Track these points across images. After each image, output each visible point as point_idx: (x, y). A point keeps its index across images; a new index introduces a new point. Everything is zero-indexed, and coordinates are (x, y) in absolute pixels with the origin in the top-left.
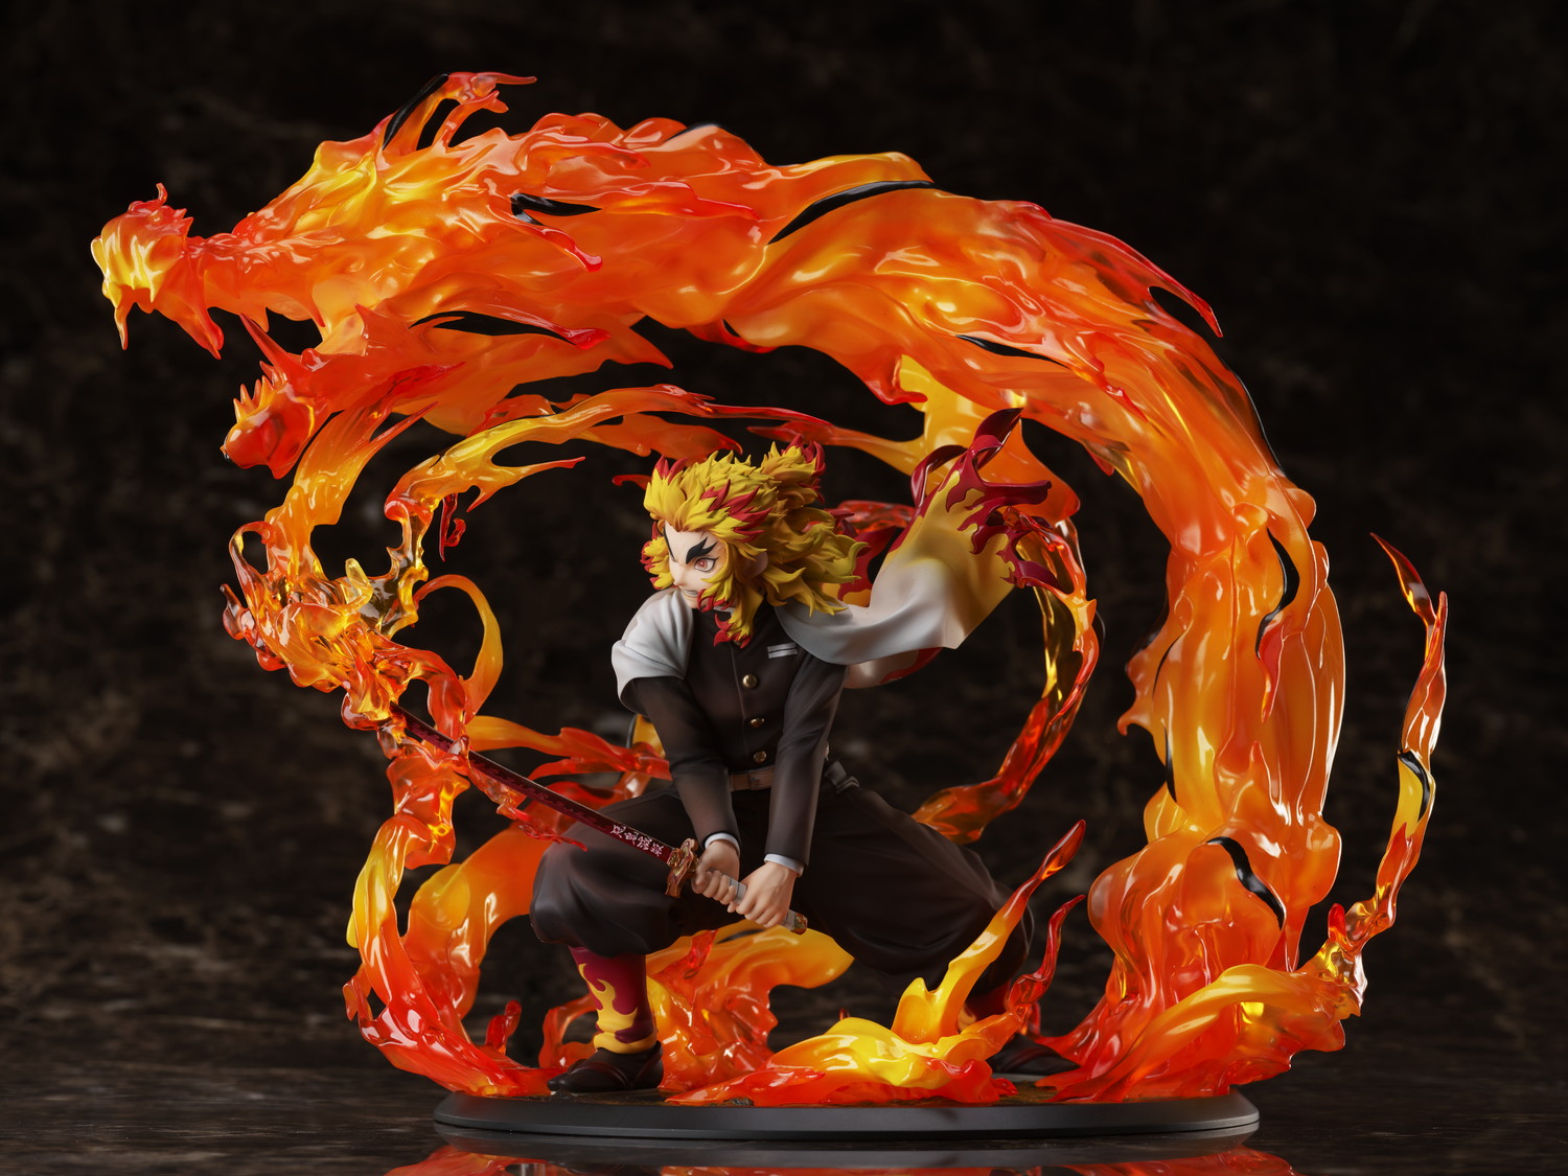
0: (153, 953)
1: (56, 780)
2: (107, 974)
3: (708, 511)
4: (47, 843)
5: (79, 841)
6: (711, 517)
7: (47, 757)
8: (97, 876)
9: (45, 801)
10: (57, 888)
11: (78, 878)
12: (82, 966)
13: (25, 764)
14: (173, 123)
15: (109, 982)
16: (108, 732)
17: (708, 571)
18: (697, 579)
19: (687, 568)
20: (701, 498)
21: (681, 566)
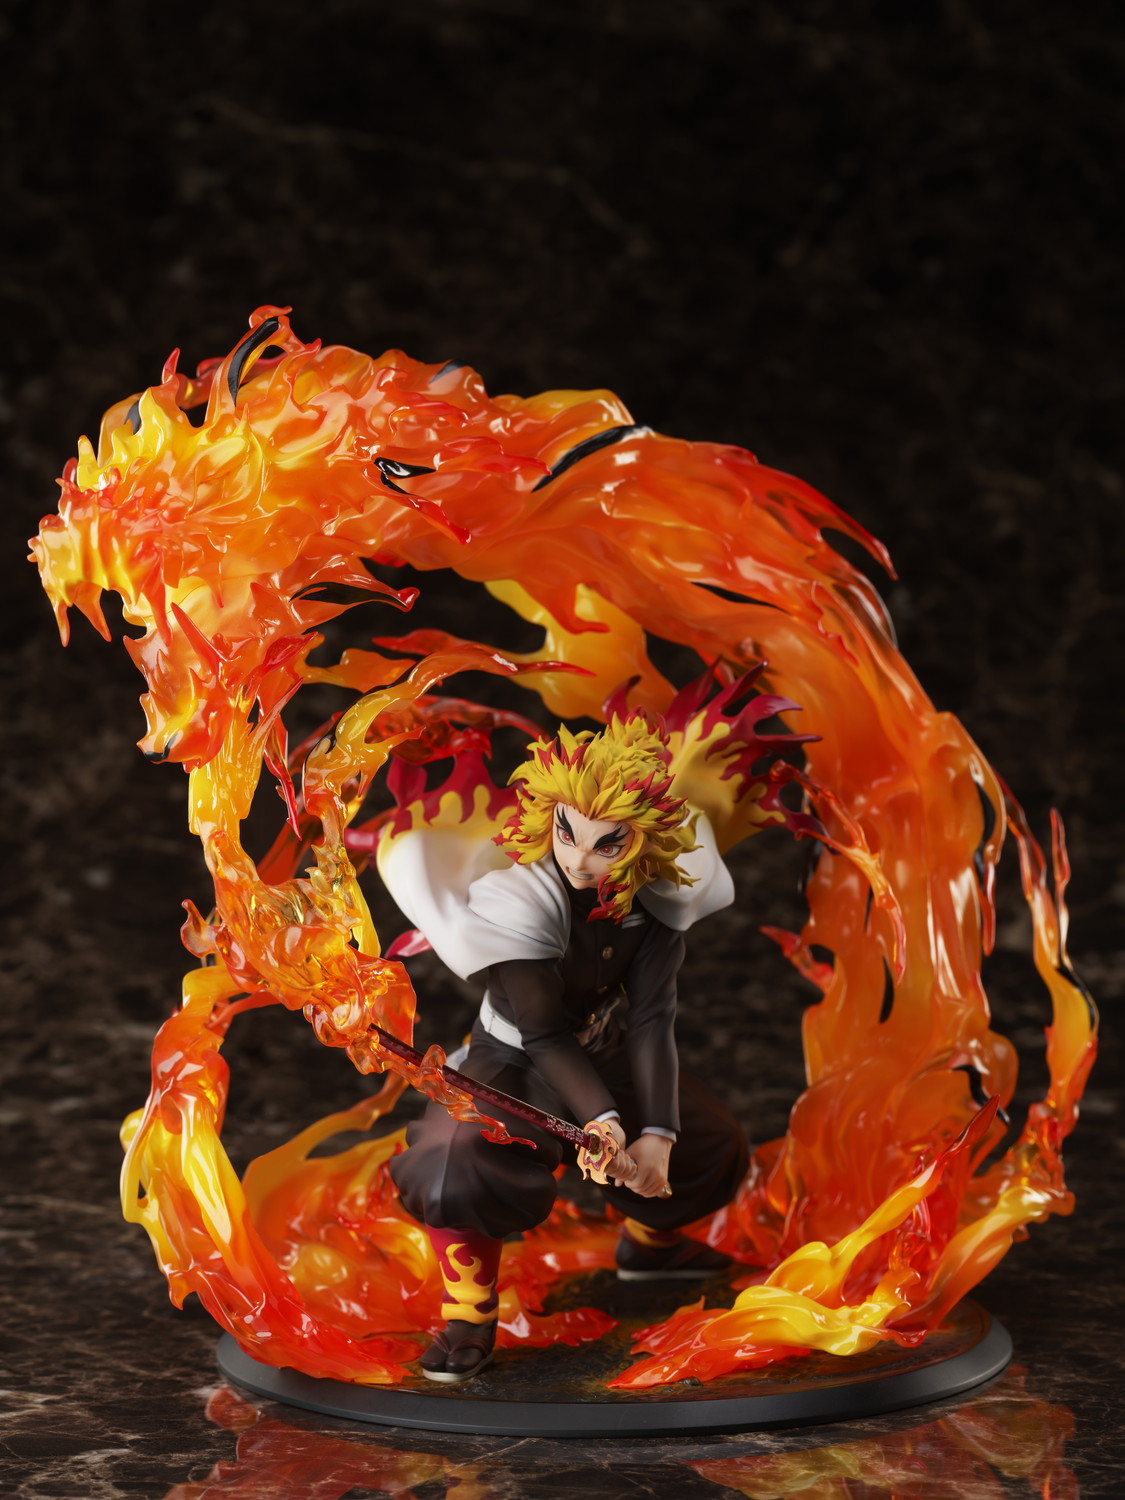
0: (113, 1034)
1: (51, 830)
2: (65, 1062)
3: (635, 803)
4: (34, 899)
5: (63, 898)
6: (636, 809)
7: (43, 802)
8: (77, 940)
9: (36, 852)
10: (35, 953)
11: (57, 942)
12: (42, 1053)
13: (23, 809)
14: (187, 130)
15: (63, 1073)
16: (102, 775)
17: (612, 857)
18: (601, 864)
19: (589, 853)
20: (624, 789)
21: (582, 851)
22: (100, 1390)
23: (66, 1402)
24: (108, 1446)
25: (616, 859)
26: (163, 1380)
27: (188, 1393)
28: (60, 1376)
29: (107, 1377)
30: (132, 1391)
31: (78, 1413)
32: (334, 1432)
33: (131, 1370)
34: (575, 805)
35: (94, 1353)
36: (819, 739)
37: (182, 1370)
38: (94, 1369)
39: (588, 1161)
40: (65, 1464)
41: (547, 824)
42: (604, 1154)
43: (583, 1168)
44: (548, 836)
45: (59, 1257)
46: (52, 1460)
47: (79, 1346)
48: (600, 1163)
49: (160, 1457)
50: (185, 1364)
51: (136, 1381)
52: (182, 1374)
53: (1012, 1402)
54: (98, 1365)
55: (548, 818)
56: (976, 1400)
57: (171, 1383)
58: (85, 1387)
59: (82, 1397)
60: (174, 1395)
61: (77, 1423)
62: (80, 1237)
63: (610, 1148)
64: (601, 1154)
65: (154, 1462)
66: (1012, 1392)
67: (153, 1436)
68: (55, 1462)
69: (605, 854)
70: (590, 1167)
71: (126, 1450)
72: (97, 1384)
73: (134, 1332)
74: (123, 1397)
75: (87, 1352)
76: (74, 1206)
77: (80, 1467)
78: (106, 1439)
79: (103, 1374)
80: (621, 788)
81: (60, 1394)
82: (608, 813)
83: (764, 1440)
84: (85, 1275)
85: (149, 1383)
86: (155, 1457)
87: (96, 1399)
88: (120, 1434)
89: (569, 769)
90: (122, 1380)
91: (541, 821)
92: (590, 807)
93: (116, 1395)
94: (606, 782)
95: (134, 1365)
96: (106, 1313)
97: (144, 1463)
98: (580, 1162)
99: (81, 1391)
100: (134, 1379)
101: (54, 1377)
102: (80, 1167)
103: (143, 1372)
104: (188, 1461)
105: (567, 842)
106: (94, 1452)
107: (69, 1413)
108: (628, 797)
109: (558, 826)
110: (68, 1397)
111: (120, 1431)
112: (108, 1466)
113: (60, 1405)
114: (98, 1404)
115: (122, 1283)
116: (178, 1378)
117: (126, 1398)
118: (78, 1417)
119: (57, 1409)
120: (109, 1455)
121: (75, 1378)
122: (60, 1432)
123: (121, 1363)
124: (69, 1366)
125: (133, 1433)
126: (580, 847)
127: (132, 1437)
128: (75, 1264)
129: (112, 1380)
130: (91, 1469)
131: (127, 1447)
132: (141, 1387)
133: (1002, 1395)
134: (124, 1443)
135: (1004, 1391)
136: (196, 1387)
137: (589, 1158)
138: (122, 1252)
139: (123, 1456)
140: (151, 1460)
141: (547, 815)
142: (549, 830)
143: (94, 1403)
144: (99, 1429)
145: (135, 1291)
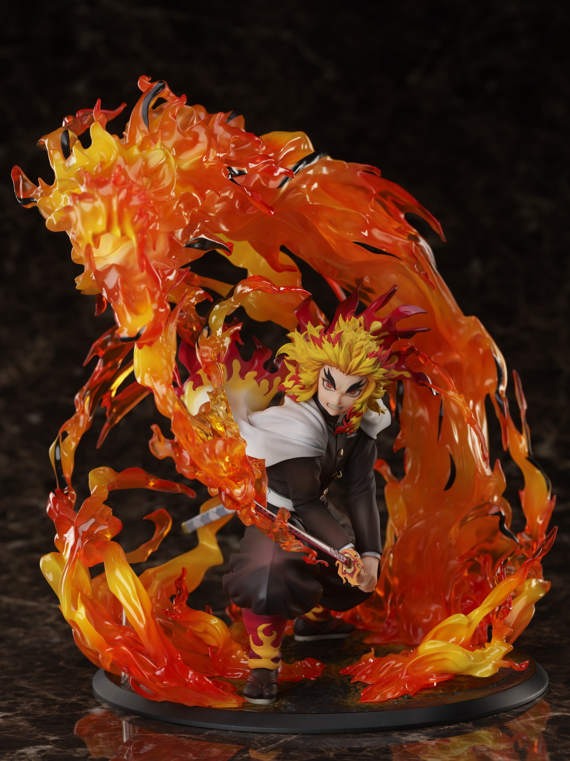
3: (373, 365)
17: (355, 396)
18: (348, 401)
19: (343, 395)
20: (367, 357)
21: (339, 393)
22: (34, 709)
23: (15, 717)
24: (39, 744)
25: (357, 398)
26: (70, 704)
27: (85, 711)
28: (11, 701)
29: (39, 702)
30: (53, 710)
31: (22, 723)
32: (172, 735)
33: (53, 697)
34: (338, 367)
35: (31, 687)
36: (429, 330)
37: (82, 697)
38: (31, 697)
39: (345, 573)
40: (14, 755)
41: (316, 378)
42: (355, 568)
43: (342, 576)
44: (315, 386)
45: (12, 631)
46: (6, 752)
47: (23, 684)
48: (353, 573)
49: (70, 751)
50: (84, 694)
51: (55, 704)
52: (82, 700)
53: (566, 716)
54: (34, 694)
55: (317, 375)
56: (544, 715)
57: (76, 706)
58: (26, 708)
59: (24, 714)
60: (78, 712)
61: (21, 729)
62: (23, 619)
63: (358, 564)
64: (353, 568)
65: (66, 753)
66: (565, 710)
67: (65, 737)
68: (8, 754)
69: (352, 395)
70: (347, 576)
71: (49, 747)
72: (33, 706)
73: (54, 675)
74: (47, 714)
75: (27, 687)
76: (21, 602)
77: (23, 756)
78: (38, 739)
79: (36, 700)
80: (365, 356)
81: (11, 712)
82: (358, 371)
83: (423, 739)
84: (26, 641)
85: (63, 705)
86: (67, 750)
87: (32, 715)
88: (46, 736)
89: (334, 346)
90: (47, 703)
91: (312, 377)
92: (348, 368)
93: (44, 712)
94: (354, 353)
95: (54, 694)
96: (39, 663)
97: (60, 754)
98: (340, 573)
99: (23, 710)
100: (54, 702)
101: (8, 701)
102: (24, 579)
103: (59, 699)
104: (86, 753)
105: (329, 388)
106: (31, 748)
107: (16, 724)
108: (369, 362)
109: (324, 380)
110: (16, 714)
111: (46, 735)
112: (39, 756)
113: (11, 719)
114: (33, 718)
115: (48, 646)
116: (80, 702)
117: (49, 714)
118: (22, 726)
119: (10, 721)
120: (39, 749)
121: (20, 702)
122: (11, 735)
123: (47, 693)
124: (17, 695)
125: (54, 736)
126: (338, 391)
127: (53, 738)
128: (21, 635)
129: (42, 703)
130: (29, 758)
131: (50, 745)
132: (59, 707)
133: (559, 711)
134: (48, 742)
135: (560, 709)
136: (91, 708)
137: (345, 571)
138: (48, 628)
139: (48, 750)
140: (65, 752)
141: (316, 373)
142: (317, 382)
143: (31, 718)
144: (34, 733)
145: (55, 650)
